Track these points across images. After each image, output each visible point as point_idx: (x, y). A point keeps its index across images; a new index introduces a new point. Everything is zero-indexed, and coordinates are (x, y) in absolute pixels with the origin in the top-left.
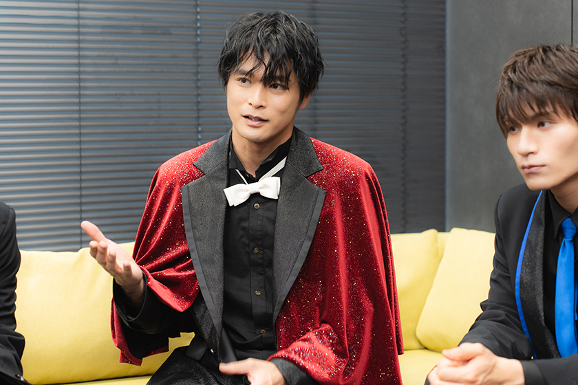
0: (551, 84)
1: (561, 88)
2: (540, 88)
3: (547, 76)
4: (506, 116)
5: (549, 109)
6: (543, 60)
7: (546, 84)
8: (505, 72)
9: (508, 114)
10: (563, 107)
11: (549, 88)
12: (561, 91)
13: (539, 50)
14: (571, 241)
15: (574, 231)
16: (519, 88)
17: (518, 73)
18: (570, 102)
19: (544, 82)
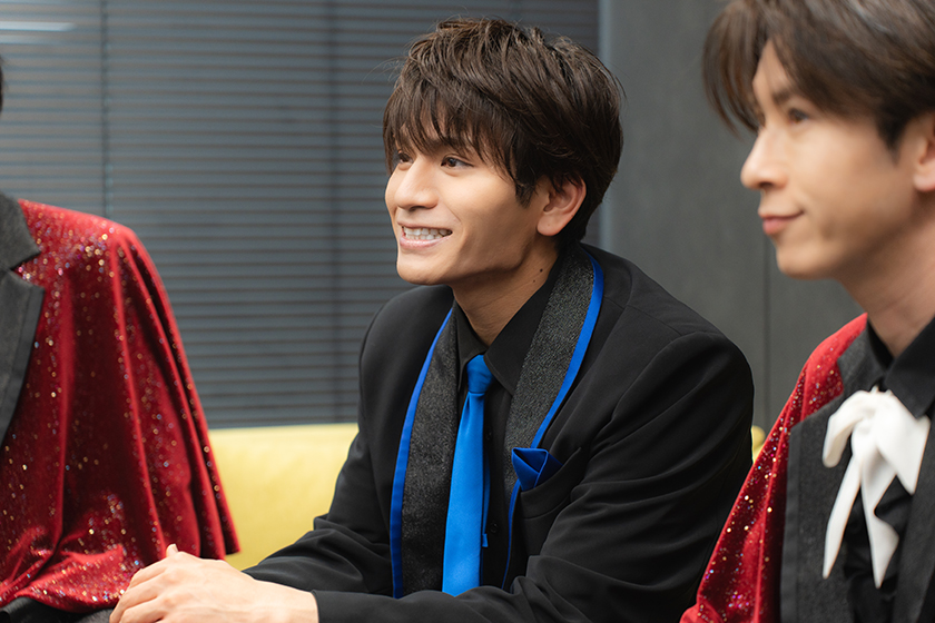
0: (482, 92)
1: (496, 105)
2: (461, 95)
3: (479, 76)
5: (467, 136)
6: (483, 48)
7: (473, 90)
10: (494, 144)
11: (477, 101)
12: (498, 111)
13: (484, 27)
14: (479, 399)
15: (487, 381)
16: (425, 84)
17: (432, 57)
18: (506, 136)
19: (471, 85)
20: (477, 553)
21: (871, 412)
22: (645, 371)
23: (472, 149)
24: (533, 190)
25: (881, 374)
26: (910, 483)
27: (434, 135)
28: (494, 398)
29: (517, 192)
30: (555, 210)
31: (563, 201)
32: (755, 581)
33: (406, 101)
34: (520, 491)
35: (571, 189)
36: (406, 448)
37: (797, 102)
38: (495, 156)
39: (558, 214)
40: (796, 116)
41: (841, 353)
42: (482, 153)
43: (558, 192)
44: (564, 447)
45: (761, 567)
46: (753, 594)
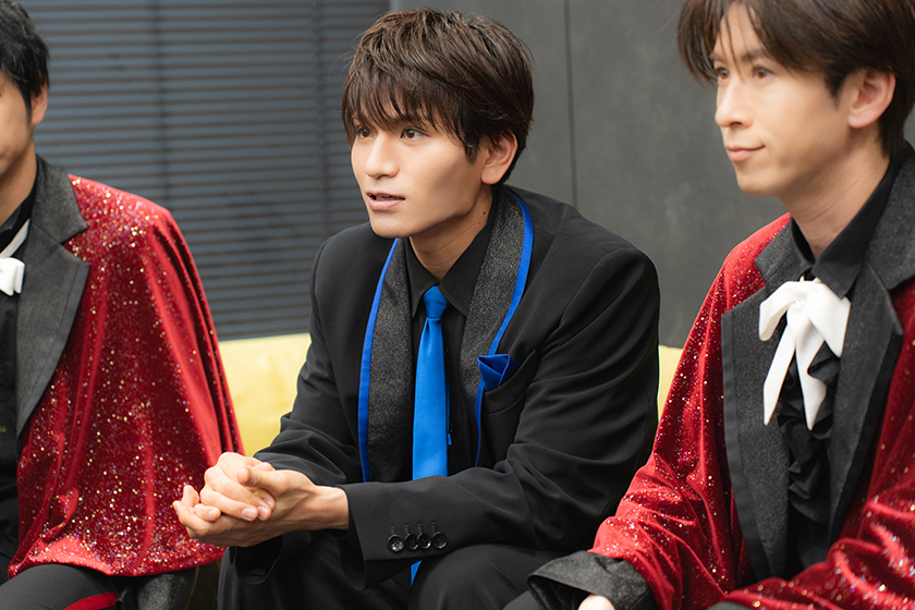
0: (430, 74)
1: (444, 84)
2: (413, 79)
3: (423, 59)
4: (356, 113)
5: (422, 112)
6: (424, 36)
7: (422, 74)
8: (365, 44)
9: (359, 109)
10: (444, 115)
11: (427, 82)
12: (444, 89)
13: (421, 18)
14: (438, 323)
15: (443, 307)
16: (381, 72)
17: (383, 49)
18: (454, 108)
19: (419, 69)
20: (445, 450)
21: (803, 296)
22: (585, 283)
23: (427, 122)
24: (477, 148)
25: (808, 267)
26: (837, 348)
27: (393, 113)
28: (451, 320)
29: (466, 152)
30: (494, 163)
31: (499, 154)
32: (697, 439)
33: (365, 87)
34: (485, 391)
35: (505, 143)
36: (368, 367)
37: (762, 62)
38: (447, 125)
39: (496, 165)
40: (760, 72)
41: (756, 256)
42: (437, 126)
43: (496, 147)
44: (521, 351)
45: (702, 428)
46: (697, 449)
